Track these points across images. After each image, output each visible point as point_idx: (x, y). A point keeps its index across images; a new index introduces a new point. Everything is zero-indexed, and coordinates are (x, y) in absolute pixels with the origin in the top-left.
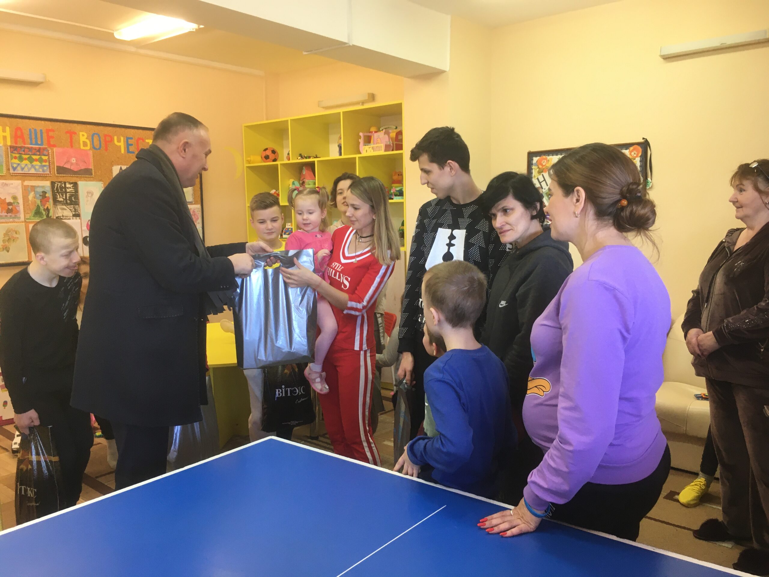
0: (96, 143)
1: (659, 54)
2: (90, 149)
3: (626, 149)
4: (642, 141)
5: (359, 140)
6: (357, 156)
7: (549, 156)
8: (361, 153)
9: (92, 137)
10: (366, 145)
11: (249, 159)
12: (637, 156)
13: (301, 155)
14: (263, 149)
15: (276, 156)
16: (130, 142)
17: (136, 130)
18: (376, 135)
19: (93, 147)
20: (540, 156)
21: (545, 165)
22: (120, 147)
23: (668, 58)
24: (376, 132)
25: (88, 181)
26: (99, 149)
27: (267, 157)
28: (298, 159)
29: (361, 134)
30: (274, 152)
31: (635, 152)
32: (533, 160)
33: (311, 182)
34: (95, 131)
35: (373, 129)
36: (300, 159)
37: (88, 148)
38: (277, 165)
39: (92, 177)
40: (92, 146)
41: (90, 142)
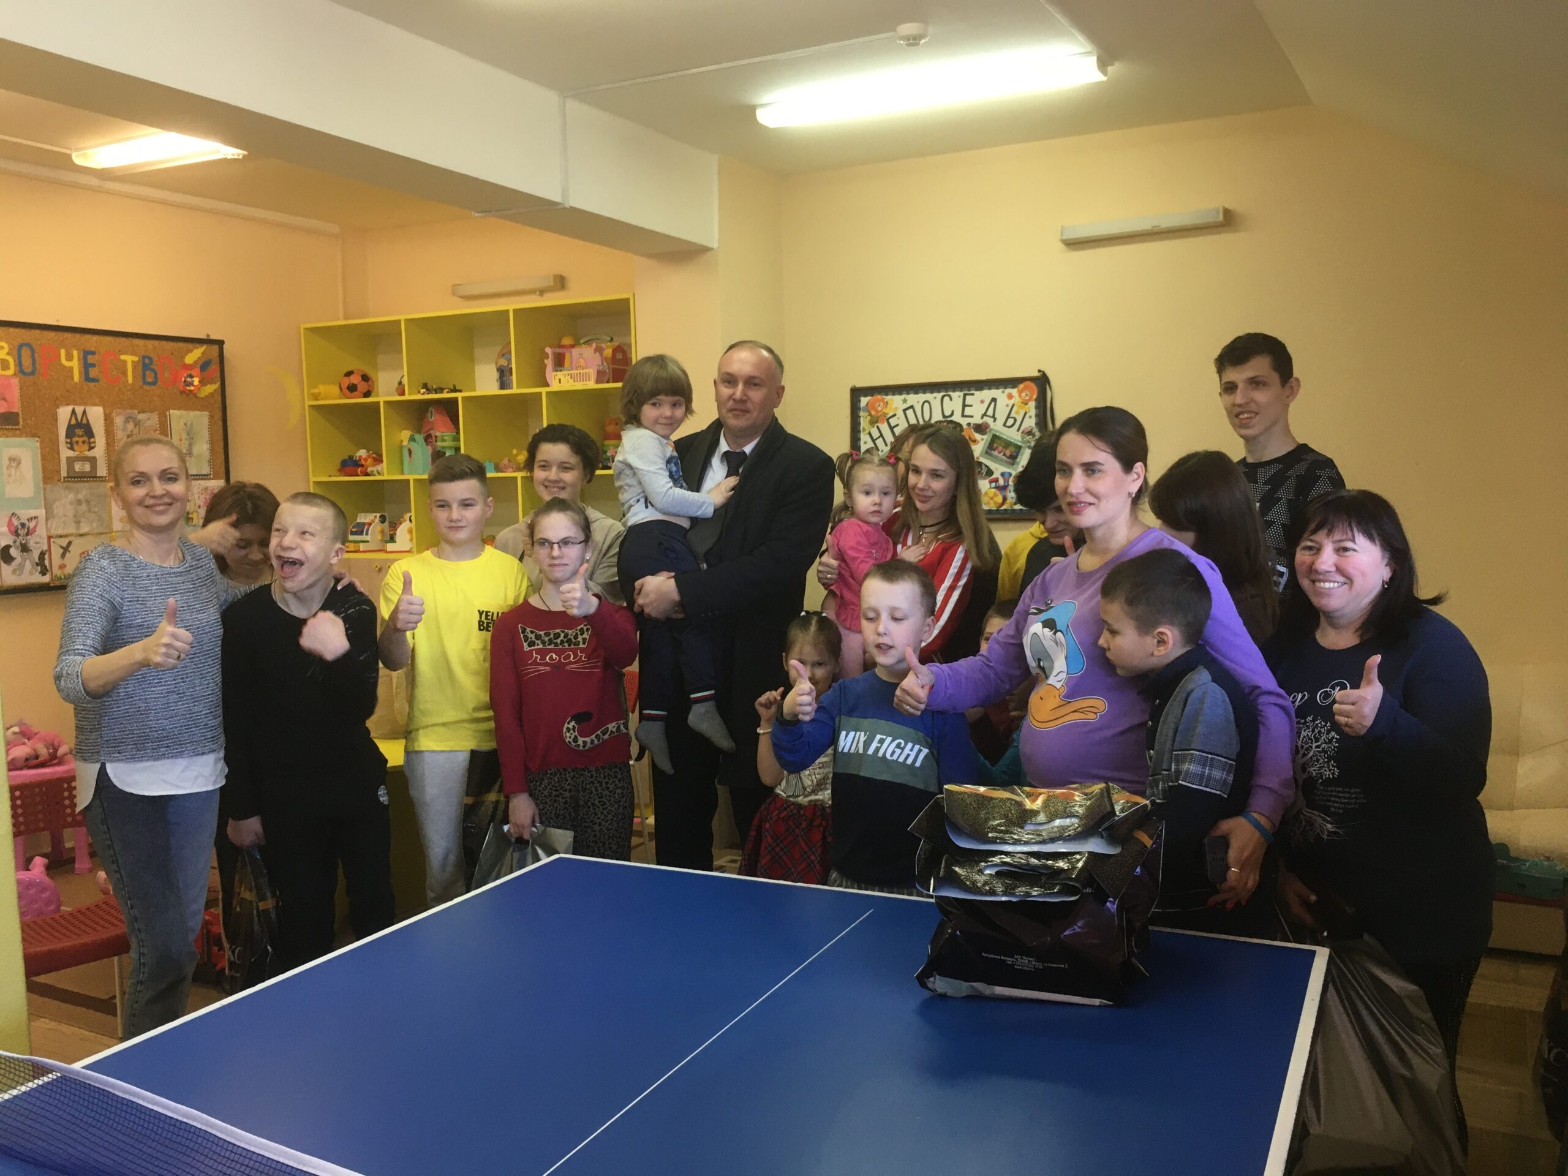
0: (27, 362)
1: (1060, 238)
2: (15, 374)
3: (1014, 387)
4: (1036, 374)
5: (545, 361)
6: (544, 390)
7: (887, 395)
8: (548, 385)
9: (18, 351)
10: (557, 371)
11: (316, 391)
12: (1030, 399)
13: (425, 386)
14: (343, 374)
15: (369, 386)
16: (91, 359)
17: (101, 338)
18: (575, 351)
19: (20, 370)
20: (872, 396)
21: (881, 411)
22: (71, 369)
23: (1074, 244)
24: (573, 346)
25: (12, 437)
26: (33, 373)
27: (352, 388)
28: (419, 392)
29: (548, 350)
30: (365, 378)
31: (1027, 393)
32: (860, 401)
33: (446, 436)
34: (24, 340)
35: (567, 341)
36: (424, 394)
37: (11, 372)
38: (378, 403)
39: (20, 429)
40: (18, 368)
41: (15, 361)
